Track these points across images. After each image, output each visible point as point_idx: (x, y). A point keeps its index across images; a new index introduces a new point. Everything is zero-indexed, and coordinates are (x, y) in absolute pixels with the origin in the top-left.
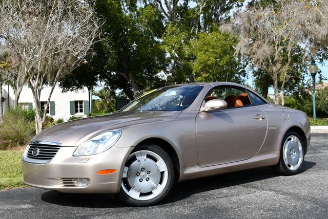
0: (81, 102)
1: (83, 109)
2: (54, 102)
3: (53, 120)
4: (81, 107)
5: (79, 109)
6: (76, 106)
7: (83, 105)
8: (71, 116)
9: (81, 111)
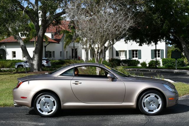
0: (159, 50)
1: (160, 55)
2: (140, 50)
3: (140, 62)
4: (159, 54)
5: (157, 55)
6: (155, 53)
7: (160, 52)
8: (151, 60)
9: (159, 56)
